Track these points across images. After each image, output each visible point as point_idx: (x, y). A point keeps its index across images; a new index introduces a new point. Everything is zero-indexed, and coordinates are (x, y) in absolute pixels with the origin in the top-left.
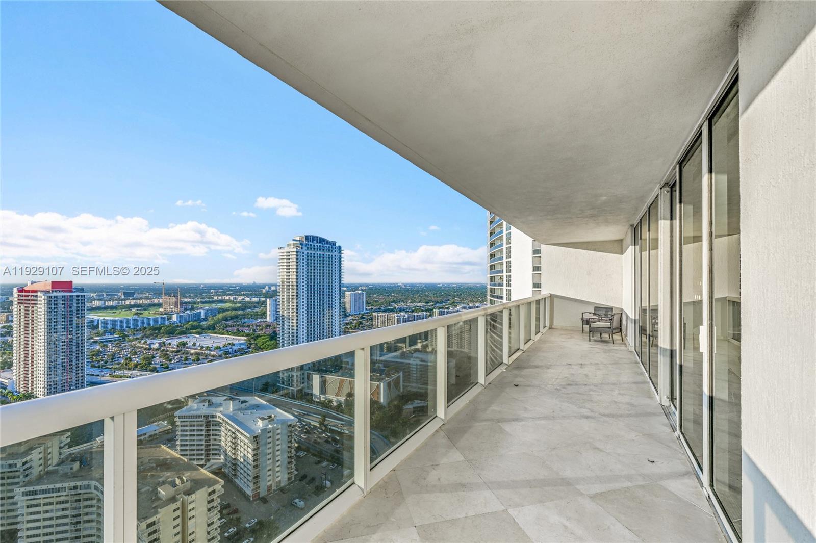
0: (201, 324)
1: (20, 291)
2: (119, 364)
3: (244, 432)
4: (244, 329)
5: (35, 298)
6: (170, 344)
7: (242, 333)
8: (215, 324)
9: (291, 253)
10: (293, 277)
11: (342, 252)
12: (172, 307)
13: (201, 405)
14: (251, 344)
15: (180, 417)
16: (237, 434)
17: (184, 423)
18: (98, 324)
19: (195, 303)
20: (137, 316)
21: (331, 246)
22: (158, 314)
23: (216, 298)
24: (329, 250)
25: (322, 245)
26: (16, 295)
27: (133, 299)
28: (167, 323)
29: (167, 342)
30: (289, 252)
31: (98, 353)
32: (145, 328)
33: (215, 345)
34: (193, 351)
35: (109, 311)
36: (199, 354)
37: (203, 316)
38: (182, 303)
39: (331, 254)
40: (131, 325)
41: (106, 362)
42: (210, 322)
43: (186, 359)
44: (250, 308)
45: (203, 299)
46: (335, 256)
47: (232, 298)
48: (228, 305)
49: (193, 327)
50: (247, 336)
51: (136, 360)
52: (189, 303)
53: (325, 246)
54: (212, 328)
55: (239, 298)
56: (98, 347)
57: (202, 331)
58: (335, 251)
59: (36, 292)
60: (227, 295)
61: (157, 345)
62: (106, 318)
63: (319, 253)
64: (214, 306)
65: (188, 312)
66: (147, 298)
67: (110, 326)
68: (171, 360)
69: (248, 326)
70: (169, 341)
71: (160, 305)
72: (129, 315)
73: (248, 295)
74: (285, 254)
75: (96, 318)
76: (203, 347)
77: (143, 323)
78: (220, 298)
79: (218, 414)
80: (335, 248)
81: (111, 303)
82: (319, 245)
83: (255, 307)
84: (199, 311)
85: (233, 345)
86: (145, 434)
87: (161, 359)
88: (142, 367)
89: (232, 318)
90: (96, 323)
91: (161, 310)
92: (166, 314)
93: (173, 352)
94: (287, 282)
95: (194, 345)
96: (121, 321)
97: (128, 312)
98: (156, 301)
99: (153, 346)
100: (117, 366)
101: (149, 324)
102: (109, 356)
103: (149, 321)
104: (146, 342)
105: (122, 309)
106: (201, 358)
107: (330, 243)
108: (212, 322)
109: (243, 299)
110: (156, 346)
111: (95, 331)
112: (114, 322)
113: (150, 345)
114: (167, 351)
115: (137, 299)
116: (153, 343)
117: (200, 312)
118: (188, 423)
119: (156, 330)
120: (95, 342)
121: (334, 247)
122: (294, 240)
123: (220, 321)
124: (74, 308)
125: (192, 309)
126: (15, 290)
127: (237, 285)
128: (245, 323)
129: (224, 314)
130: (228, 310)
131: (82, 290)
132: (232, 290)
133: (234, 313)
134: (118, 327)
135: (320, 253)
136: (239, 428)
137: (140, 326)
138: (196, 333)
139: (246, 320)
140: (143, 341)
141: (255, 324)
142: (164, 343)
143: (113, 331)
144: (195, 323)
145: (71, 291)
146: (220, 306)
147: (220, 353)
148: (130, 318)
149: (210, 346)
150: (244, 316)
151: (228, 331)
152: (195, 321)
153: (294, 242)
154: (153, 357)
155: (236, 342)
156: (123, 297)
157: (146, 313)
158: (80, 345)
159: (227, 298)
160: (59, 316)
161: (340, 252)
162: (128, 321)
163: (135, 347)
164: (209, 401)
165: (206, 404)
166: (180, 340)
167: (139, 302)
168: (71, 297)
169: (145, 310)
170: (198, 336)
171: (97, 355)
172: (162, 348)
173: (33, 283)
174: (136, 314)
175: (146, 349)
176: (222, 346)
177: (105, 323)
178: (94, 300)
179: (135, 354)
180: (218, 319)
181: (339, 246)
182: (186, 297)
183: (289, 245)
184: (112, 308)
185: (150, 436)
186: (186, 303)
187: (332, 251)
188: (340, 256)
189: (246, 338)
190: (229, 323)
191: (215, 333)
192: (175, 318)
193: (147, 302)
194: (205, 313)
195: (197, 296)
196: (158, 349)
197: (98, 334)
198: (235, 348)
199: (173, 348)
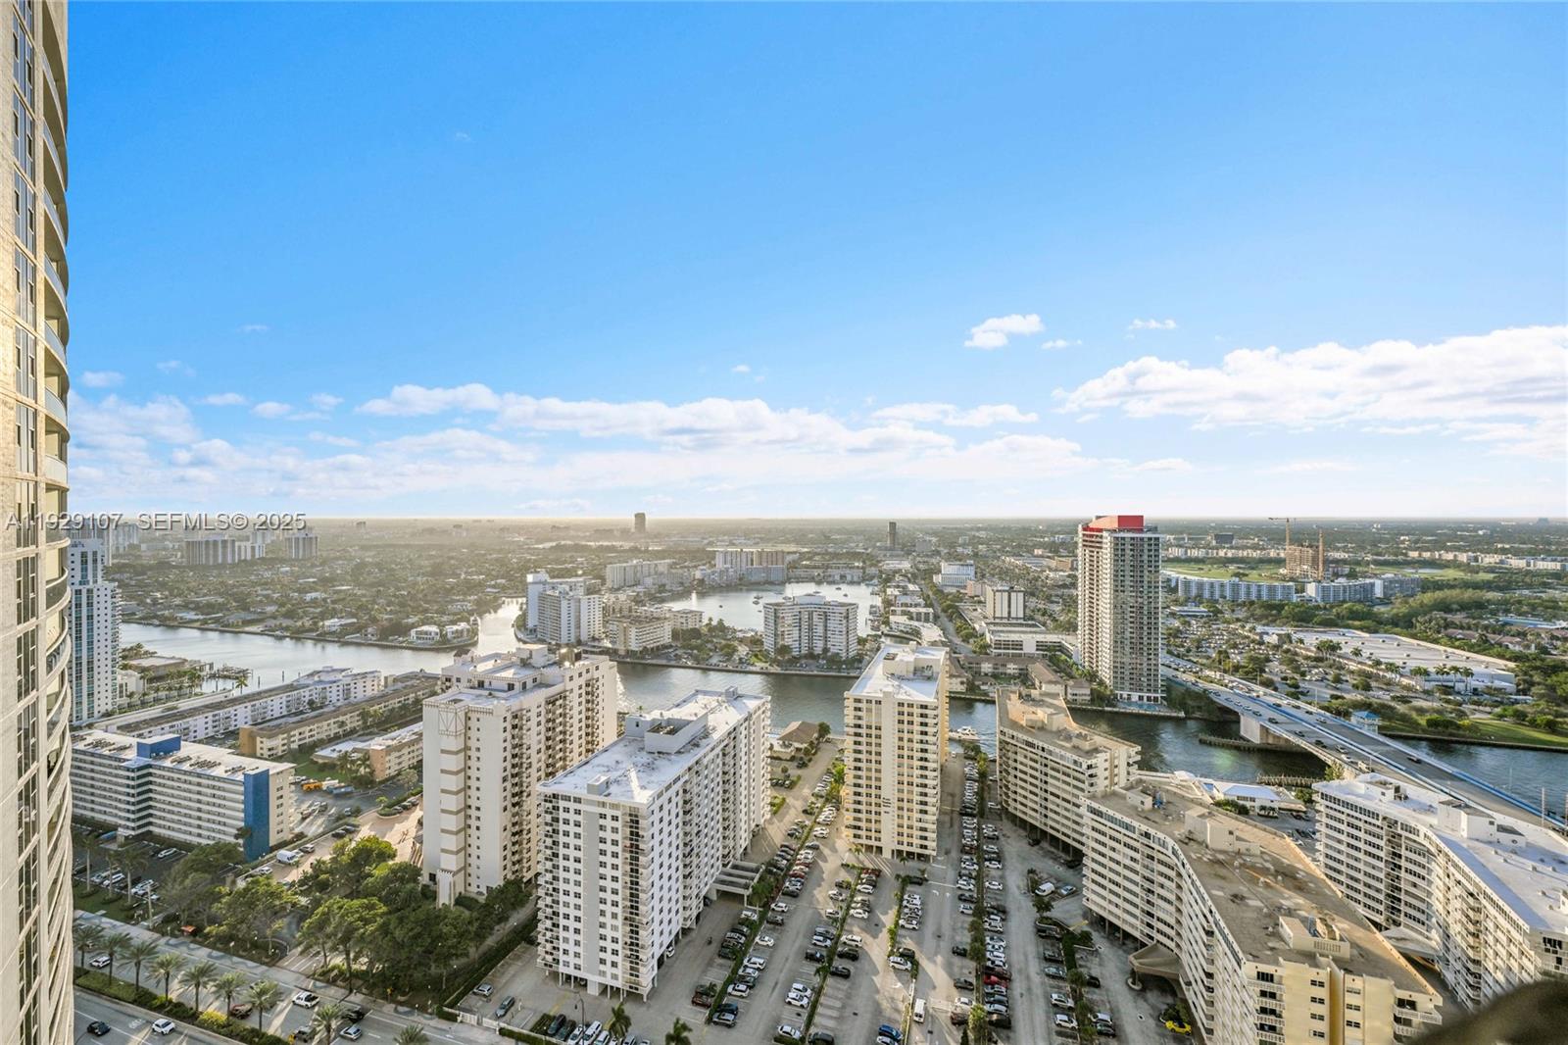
0: (1375, 609)
1: (1084, 529)
2: (1209, 658)
3: (1507, 908)
4: (1506, 640)
5: (1099, 540)
6: (1302, 641)
7: (1497, 649)
8: (1415, 614)
12: (1305, 567)
13: (1379, 790)
14: (1532, 684)
15: (1324, 796)
16: (1484, 902)
17: (1332, 813)
18: (1177, 585)
19: (1358, 563)
20: (1237, 579)
22: (1277, 579)
23: (1414, 554)
26: (1081, 535)
27: (1231, 548)
28: (1295, 598)
29: (1295, 637)
31: (1176, 633)
32: (1252, 603)
33: (1412, 664)
34: (1353, 666)
35: (1192, 565)
36: (1369, 676)
37: (1379, 592)
38: (1327, 562)
40: (1228, 593)
41: (1189, 651)
42: (1398, 608)
43: (1338, 680)
44: (1529, 586)
45: (1377, 554)
47: (1463, 557)
48: (1451, 574)
49: (1354, 615)
50: (1516, 658)
51: (1236, 658)
52: (1344, 562)
54: (1404, 624)
55: (1490, 560)
56: (1177, 624)
57: (1375, 624)
59: (1100, 530)
60: (1448, 550)
61: (1275, 637)
62: (1189, 577)
64: (1409, 573)
65: (1342, 581)
66: (1255, 547)
67: (1194, 592)
68: (1303, 674)
69: (1519, 634)
70: (1300, 635)
71: (1279, 562)
72: (1223, 577)
73: (1518, 553)
75: (1174, 575)
76: (1378, 663)
77: (1248, 593)
78: (1427, 555)
79: (1423, 830)
81: (1194, 553)
83: (1545, 585)
84: (1368, 581)
85: (1468, 673)
86: (1253, 800)
87: (1284, 668)
88: (1247, 673)
89: (1464, 607)
90: (1173, 584)
91: (1281, 571)
92: (1292, 579)
93: (1307, 658)
95: (1357, 653)
96: (1212, 585)
97: (1222, 571)
98: (1273, 554)
99: (1266, 638)
100: (1204, 661)
101: (1259, 596)
102: (1192, 640)
103: (1259, 591)
104: (1254, 628)
105: (1212, 564)
106: (1374, 684)
108: (1404, 610)
109: (1502, 562)
110: (1273, 639)
111: (1173, 597)
112: (1200, 585)
113: (1261, 635)
114: (1296, 654)
115: (1237, 548)
116: (1267, 634)
117: (1373, 585)
118: (1343, 817)
119: (1273, 611)
120: (1173, 614)
123: (1426, 609)
124: (1145, 557)
125: (1352, 575)
126: (1080, 527)
127: (1482, 525)
128: (1506, 624)
129: (1439, 594)
130: (1452, 587)
131: (1154, 529)
132: (1462, 538)
133: (1469, 595)
134: (1207, 594)
136: (1489, 891)
137: (1243, 598)
138: (1361, 629)
139: (1512, 618)
140: (1248, 627)
141: (1547, 631)
142: (1289, 636)
143: (1198, 600)
144: (1358, 607)
145: (1141, 531)
146: (1425, 573)
147: (1429, 686)
148: (1226, 581)
149: (1400, 663)
150: (1505, 607)
151: (1450, 637)
152: (1360, 601)
154: (1268, 660)
155: (1475, 669)
156: (1214, 543)
157: (1254, 574)
158: (1153, 614)
159: (1450, 556)
160: (1128, 568)
162: (1222, 585)
163: (1233, 633)
164: (1397, 789)
165: (1391, 793)
166: (1325, 637)
167: (1241, 554)
168: (1142, 539)
169: (1253, 569)
170: (1367, 635)
171: (1176, 637)
172: (1285, 646)
173: (1098, 517)
174: (1237, 575)
175: (1253, 641)
176: (1432, 670)
177: (1187, 584)
178: (1171, 545)
179: (1235, 646)
180: (1422, 605)
182: (1338, 549)
184: (1197, 561)
185: (1263, 808)
186: (1337, 562)
189: (1512, 665)
190: (1458, 617)
191: (1414, 636)
192: (1311, 590)
193: (1256, 554)
194: (1385, 587)
195: (1364, 548)
196: (1276, 647)
197: (1176, 602)
198: (1473, 683)
199: (1307, 650)
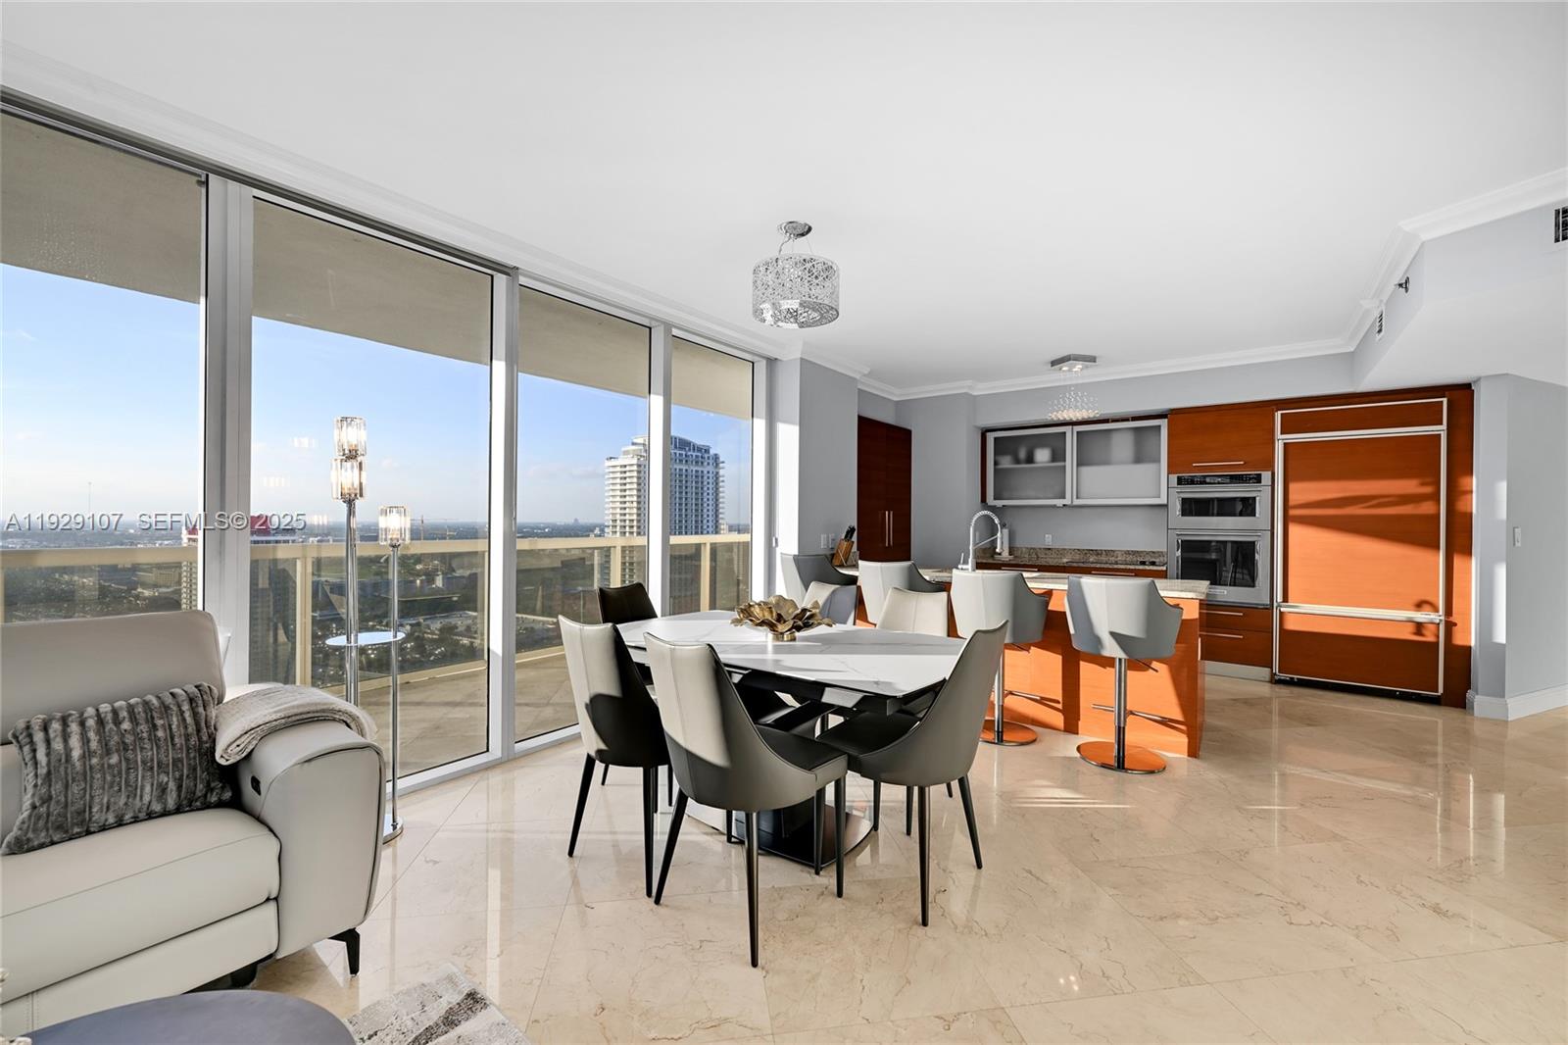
6: (428, 627)
9: (628, 468)
10: (632, 512)
11: (721, 465)
12: (436, 562)
20: (379, 577)
21: (700, 454)
24: (697, 462)
25: (684, 453)
30: (625, 466)
39: (700, 469)
40: (372, 592)
43: (453, 654)
46: (708, 472)
49: (468, 600)
53: (689, 453)
58: (708, 464)
61: (411, 626)
63: (678, 467)
65: (461, 573)
68: (428, 655)
70: (428, 622)
71: (417, 561)
72: (365, 577)
74: (618, 469)
80: (709, 458)
82: (678, 452)
85: (533, 630)
87: (414, 653)
88: (381, 665)
91: (419, 569)
92: (425, 574)
93: (432, 640)
94: (621, 521)
95: (468, 629)
97: (368, 572)
107: (699, 449)
121: (706, 456)
122: (633, 444)
127: (548, 525)
135: (681, 467)
153: (634, 447)
161: (717, 465)
172: (416, 634)
181: (716, 455)
183: (626, 453)
187: (702, 463)
188: (717, 473)
189: (554, 620)
192: (439, 582)
196: (409, 633)
198: (534, 636)
199: (433, 633)
